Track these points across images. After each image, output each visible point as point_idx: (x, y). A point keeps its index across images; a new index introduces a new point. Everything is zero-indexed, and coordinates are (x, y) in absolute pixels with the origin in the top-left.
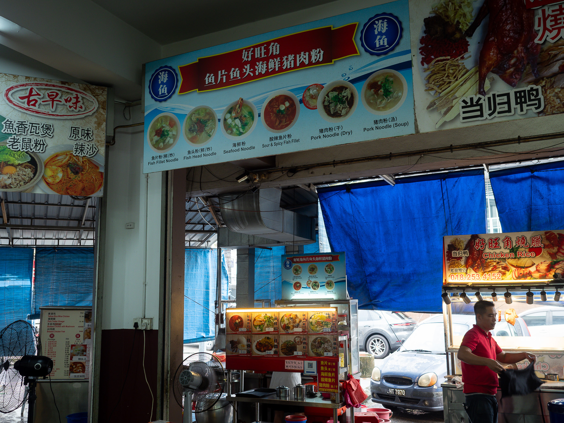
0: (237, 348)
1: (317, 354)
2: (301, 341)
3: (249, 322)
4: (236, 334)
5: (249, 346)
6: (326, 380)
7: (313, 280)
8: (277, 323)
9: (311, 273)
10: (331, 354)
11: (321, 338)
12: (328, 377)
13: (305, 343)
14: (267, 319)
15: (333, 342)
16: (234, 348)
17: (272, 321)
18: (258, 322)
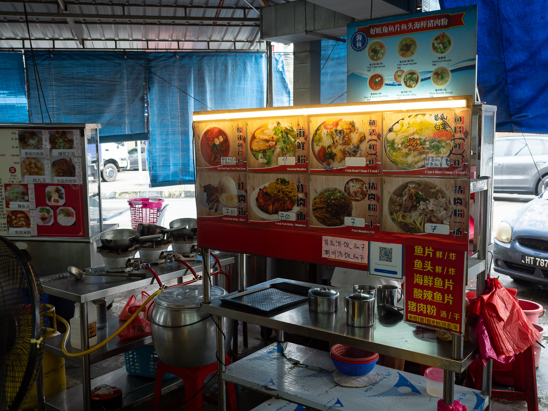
0: (218, 201)
1: (405, 226)
2: (362, 191)
3: (241, 142)
4: (216, 169)
5: (242, 198)
6: (428, 295)
7: (407, 69)
8: (303, 144)
9: (403, 55)
10: (444, 229)
11: (419, 184)
12: (433, 289)
13: (373, 197)
14: (280, 135)
15: (451, 195)
16: (211, 202)
17: (293, 140)
18: (262, 143)
